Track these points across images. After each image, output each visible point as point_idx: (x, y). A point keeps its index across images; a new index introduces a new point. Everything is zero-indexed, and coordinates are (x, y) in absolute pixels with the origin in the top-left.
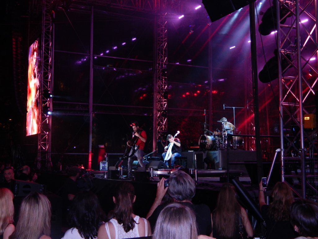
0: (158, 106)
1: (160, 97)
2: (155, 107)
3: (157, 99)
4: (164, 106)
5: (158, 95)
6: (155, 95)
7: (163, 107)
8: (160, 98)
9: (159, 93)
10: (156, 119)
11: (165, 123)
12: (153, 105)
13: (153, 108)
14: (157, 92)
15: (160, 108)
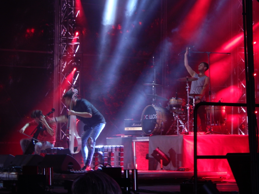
0: (64, 49)
1: (67, 33)
2: (56, 50)
3: (60, 37)
4: (75, 49)
5: (63, 28)
6: (57, 28)
7: (72, 51)
8: (67, 35)
9: (66, 24)
10: (59, 74)
11: (76, 83)
12: (52, 48)
13: (54, 53)
14: (61, 23)
15: (67, 54)
